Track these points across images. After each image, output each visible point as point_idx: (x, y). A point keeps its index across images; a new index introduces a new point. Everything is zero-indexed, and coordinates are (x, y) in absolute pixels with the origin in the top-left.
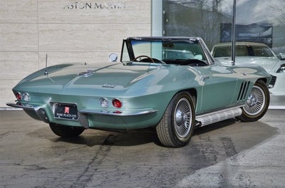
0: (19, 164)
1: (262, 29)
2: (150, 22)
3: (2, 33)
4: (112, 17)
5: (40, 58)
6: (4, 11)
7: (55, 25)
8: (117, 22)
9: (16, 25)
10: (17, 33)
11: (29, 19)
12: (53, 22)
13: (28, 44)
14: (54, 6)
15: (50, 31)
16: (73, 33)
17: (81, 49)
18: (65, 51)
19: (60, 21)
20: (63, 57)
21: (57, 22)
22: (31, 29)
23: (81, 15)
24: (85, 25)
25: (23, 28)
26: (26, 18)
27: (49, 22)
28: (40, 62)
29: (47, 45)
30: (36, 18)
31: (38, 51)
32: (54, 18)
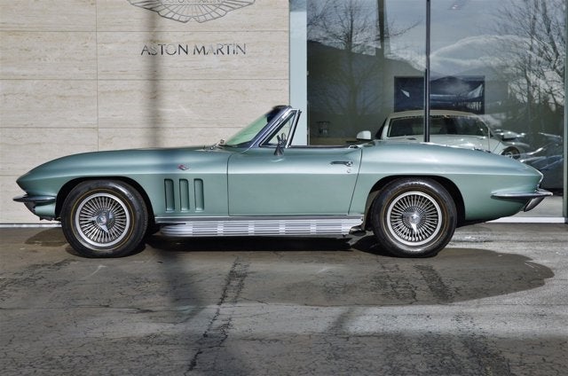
0: (107, 306)
1: (468, 86)
2: (287, 77)
3: (36, 97)
4: (224, 69)
5: (101, 138)
6: (40, 59)
7: (126, 82)
8: (232, 77)
9: (60, 82)
10: (61, 97)
11: (82, 72)
12: (124, 77)
13: (80, 115)
14: (125, 51)
15: (118, 92)
16: (158, 95)
17: (170, 123)
18: (144, 126)
19: (134, 77)
20: (140, 137)
21: (130, 77)
22: (86, 89)
23: (171, 66)
24: (178, 82)
25: (72, 88)
26: (76, 70)
27: (116, 77)
28: (100, 145)
29: (113, 116)
30: (95, 71)
31: (96, 126)
32: (125, 69)
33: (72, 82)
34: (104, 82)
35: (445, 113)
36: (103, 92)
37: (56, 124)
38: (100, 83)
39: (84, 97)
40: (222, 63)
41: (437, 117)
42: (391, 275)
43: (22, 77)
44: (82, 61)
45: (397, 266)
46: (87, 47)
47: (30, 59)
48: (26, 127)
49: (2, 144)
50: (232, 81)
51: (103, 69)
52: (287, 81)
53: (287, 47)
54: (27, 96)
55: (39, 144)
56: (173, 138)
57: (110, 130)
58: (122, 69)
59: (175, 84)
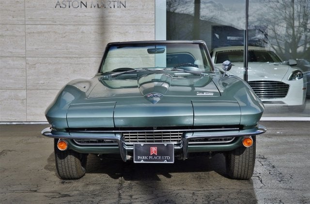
2: (154, 24)
4: (111, 18)
5: (28, 64)
7: (45, 26)
8: (117, 23)
11: (14, 19)
12: (44, 23)
13: (13, 48)
14: (44, 5)
15: (40, 33)
16: (66, 35)
17: (75, 54)
18: (57, 56)
19: (50, 23)
20: (55, 63)
21: (48, 23)
22: (18, 31)
23: (76, 16)
24: (80, 26)
25: (8, 30)
26: (11, 18)
27: (38, 23)
28: (27, 69)
29: (36, 49)
30: (24, 19)
31: (25, 56)
32: (44, 17)
33: (8, 26)
34: (29, 26)
36: (29, 33)
38: (27, 26)
39: (16, 36)
44: (14, 11)
50: (116, 26)
51: (30, 17)
52: (154, 26)
56: (77, 64)
57: (34, 59)
58: (42, 17)
59: (78, 28)
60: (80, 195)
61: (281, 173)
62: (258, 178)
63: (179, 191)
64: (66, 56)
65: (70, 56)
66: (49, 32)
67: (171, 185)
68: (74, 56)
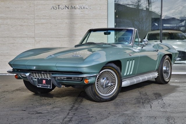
0: (25, 111)
2: (107, 18)
3: (11, 26)
4: (82, 15)
5: (36, 41)
6: (13, 11)
7: (45, 20)
8: (85, 18)
9: (21, 20)
10: (21, 25)
11: (28, 16)
12: (45, 18)
13: (28, 32)
14: (45, 8)
15: (42, 24)
16: (57, 25)
17: (62, 35)
18: (52, 36)
19: (48, 18)
20: (51, 41)
21: (47, 18)
22: (30, 23)
23: (62, 14)
24: (65, 20)
25: (25, 22)
26: (26, 15)
27: (42, 18)
28: (35, 44)
29: (40, 33)
30: (34, 16)
31: (34, 37)
32: (45, 15)
33: (25, 20)
34: (37, 20)
35: (170, 32)
36: (37, 24)
37: (19, 36)
38: (35, 20)
39: (30, 26)
40: (82, 12)
41: (166, 33)
42: (143, 97)
43: (6, 18)
44: (29, 12)
45: (146, 93)
46: (31, 6)
47: (9, 11)
48: (8, 37)
49: (1, 43)
50: (85, 19)
51: (37, 15)
52: (107, 19)
53: (107, 6)
54: (8, 25)
55: (13, 43)
56: (63, 41)
57: (39, 38)
58: (44, 15)
59: (64, 21)
60: (47, 113)
61: (164, 103)
62: (150, 106)
63: (103, 112)
64: (57, 36)
65: (59, 36)
66: (48, 23)
67: (99, 109)
68: (61, 36)
